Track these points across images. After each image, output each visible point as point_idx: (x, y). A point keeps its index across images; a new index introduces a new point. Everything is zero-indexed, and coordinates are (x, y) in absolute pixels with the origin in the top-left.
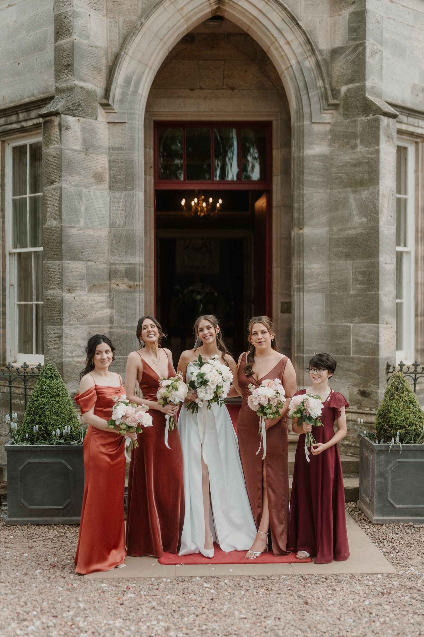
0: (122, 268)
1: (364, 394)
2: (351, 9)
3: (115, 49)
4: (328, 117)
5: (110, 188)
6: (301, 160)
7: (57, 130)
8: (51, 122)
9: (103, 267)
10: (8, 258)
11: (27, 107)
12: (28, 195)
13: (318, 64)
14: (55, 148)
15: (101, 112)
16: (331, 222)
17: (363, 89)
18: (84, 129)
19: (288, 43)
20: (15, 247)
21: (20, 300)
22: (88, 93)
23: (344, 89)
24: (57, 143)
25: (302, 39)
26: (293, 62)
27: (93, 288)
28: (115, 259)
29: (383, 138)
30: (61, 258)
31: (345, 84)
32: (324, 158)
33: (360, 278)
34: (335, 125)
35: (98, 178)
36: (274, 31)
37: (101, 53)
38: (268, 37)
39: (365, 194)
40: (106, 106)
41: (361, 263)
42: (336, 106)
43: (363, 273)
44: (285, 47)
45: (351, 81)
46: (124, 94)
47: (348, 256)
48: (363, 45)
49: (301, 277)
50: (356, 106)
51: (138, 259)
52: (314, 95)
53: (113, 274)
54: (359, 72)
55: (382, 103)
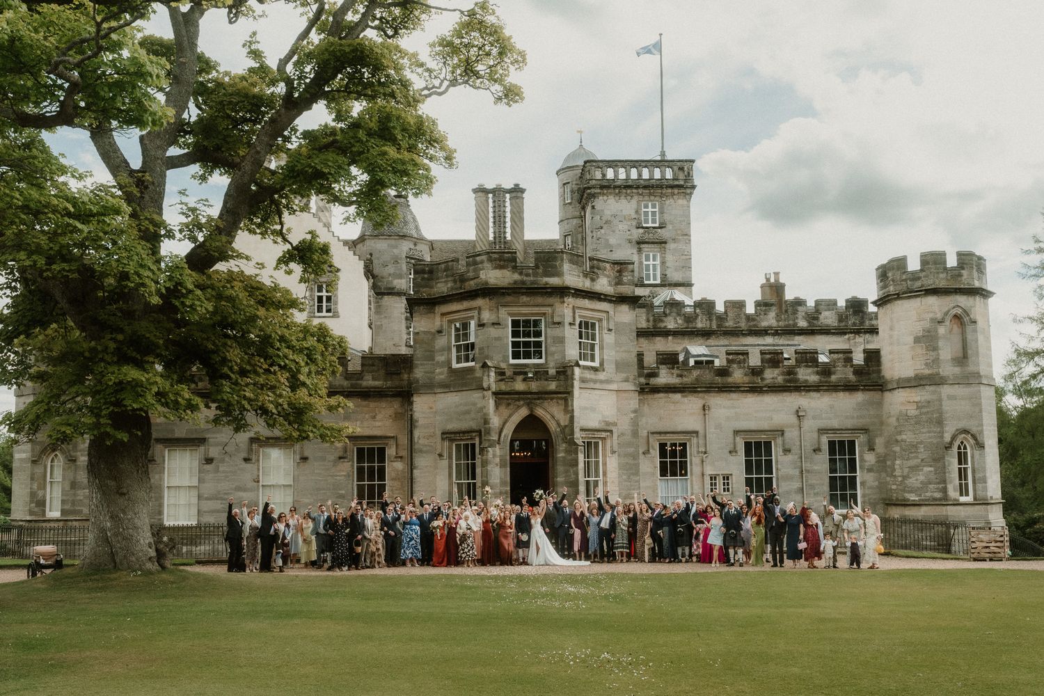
2: (570, 415)
3: (501, 427)
4: (564, 445)
5: (500, 468)
6: (557, 458)
7: (486, 452)
8: (484, 450)
10: (454, 484)
13: (561, 430)
15: (497, 446)
16: (565, 476)
17: (574, 438)
18: (493, 451)
20: (456, 480)
22: (494, 441)
23: (568, 438)
25: (556, 423)
26: (554, 429)
29: (580, 453)
31: (568, 436)
32: (563, 457)
36: (548, 421)
37: (496, 428)
38: (545, 421)
39: (574, 469)
40: (499, 444)
42: (566, 442)
44: (551, 425)
45: (570, 435)
46: (504, 440)
47: (570, 487)
48: (573, 425)
50: (572, 443)
51: (509, 488)
52: (560, 438)
53: (501, 493)
54: (572, 433)
55: (579, 442)
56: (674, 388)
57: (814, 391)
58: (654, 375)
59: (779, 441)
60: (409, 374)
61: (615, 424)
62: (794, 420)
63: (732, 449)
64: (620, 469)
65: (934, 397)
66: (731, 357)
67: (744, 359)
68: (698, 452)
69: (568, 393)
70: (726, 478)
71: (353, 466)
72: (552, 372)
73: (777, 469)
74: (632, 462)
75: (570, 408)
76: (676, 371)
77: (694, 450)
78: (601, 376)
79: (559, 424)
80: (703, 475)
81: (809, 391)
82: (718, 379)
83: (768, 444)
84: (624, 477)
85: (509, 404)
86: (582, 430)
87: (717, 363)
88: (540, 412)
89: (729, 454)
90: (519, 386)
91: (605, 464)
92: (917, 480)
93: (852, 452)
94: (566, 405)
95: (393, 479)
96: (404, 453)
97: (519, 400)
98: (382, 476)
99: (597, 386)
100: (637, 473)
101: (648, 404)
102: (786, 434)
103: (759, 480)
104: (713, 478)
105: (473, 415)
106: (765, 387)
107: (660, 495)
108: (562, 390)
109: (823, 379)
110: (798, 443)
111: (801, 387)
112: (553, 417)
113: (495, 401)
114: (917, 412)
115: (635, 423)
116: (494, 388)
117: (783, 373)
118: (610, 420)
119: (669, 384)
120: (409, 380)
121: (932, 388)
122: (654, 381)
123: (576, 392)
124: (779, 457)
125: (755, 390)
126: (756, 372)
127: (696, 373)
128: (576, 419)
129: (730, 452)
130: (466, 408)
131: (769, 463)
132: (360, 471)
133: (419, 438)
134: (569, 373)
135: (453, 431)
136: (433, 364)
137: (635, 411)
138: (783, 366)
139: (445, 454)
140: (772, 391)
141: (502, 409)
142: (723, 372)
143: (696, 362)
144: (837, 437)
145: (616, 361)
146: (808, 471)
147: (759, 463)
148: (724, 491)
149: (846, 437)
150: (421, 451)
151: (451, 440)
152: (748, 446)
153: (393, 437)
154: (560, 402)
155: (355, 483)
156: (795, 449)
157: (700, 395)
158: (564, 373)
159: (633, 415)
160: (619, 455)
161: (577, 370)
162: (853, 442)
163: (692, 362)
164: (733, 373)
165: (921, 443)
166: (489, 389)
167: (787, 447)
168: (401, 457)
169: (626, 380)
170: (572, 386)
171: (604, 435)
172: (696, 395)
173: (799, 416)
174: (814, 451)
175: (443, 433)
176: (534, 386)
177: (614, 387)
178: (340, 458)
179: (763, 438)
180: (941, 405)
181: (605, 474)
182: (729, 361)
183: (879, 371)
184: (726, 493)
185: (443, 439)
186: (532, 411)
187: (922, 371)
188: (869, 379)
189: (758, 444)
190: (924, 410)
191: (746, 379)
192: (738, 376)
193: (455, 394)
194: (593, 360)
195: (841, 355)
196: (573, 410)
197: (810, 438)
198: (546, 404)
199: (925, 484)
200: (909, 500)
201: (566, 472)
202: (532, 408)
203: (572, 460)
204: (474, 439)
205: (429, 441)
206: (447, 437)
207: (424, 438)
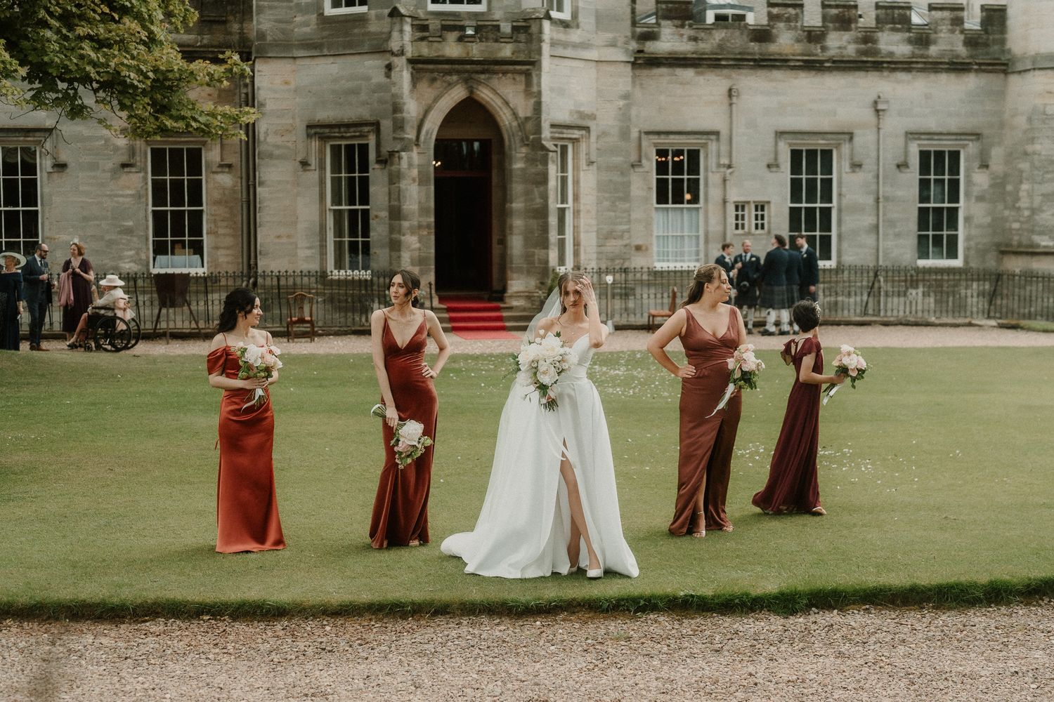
0: (425, 224)
1: (542, 283)
2: (535, 99)
3: (421, 117)
4: (524, 150)
5: (419, 185)
6: (511, 171)
7: (397, 159)
8: (393, 155)
9: (416, 223)
10: (328, 212)
11: (348, 126)
13: (519, 125)
15: (415, 148)
16: (526, 201)
17: (540, 139)
18: (408, 157)
19: (504, 114)
20: (332, 205)
21: (336, 238)
22: (410, 140)
23: (531, 137)
24: (398, 165)
25: (511, 112)
26: (507, 123)
27: (413, 233)
28: (420, 219)
29: (550, 162)
30: (400, 220)
31: (533, 134)
32: (522, 170)
33: (540, 228)
34: (527, 154)
35: (414, 180)
36: (498, 109)
37: (414, 119)
38: (495, 110)
39: (542, 188)
40: (417, 145)
41: (540, 221)
42: (528, 145)
43: (541, 226)
44: (503, 116)
45: (535, 134)
46: (425, 139)
47: (534, 217)
48: (540, 117)
49: (511, 227)
50: (538, 146)
51: (432, 219)
52: (517, 139)
53: (420, 227)
54: (538, 130)
55: (549, 145)
56: (685, 59)
57: (904, 70)
58: (650, 36)
59: (846, 148)
60: (241, 23)
61: (593, 117)
62: (869, 115)
63: (772, 161)
64: (599, 190)
66: (775, 11)
67: (797, 15)
68: (719, 165)
69: (532, 63)
70: (760, 207)
71: (145, 179)
72: (506, 28)
73: (840, 195)
74: (617, 178)
75: (535, 89)
76: (687, 32)
77: (712, 162)
78: (575, 36)
79: (515, 114)
80: (725, 202)
81: (894, 70)
82: (755, 47)
83: (827, 155)
84: (606, 204)
85: (434, 80)
86: (553, 126)
87: (751, 19)
88: (484, 94)
89: (766, 169)
90: (452, 49)
91: (576, 182)
93: (955, 169)
94: (528, 84)
95: (217, 203)
96: (233, 159)
97: (450, 73)
98: (196, 199)
99: (569, 52)
100: (626, 198)
101: (641, 84)
102: (856, 139)
103: (810, 212)
104: (740, 207)
105: (363, 97)
106: (827, 61)
107: (655, 234)
108: (522, 57)
109: (917, 52)
110: (874, 154)
111: (883, 62)
112: (507, 103)
113: (412, 74)
115: (625, 116)
116: (410, 50)
117: (856, 41)
118: (586, 109)
119: (676, 53)
120: (242, 33)
122: (654, 47)
123: (546, 62)
124: (844, 175)
125: (812, 66)
126: (814, 37)
127: (719, 35)
128: (544, 108)
129: (769, 166)
130: (350, 85)
131: (827, 184)
132: (158, 189)
133: (266, 133)
134: (534, 29)
135: (327, 122)
136: (291, 8)
137: (626, 97)
138: (857, 28)
139: (314, 162)
140: (838, 69)
141: (423, 86)
142: (762, 35)
143: (719, 18)
144: (933, 146)
145: (597, 11)
146: (887, 199)
147: (811, 184)
148: (757, 228)
149: (946, 145)
150: (271, 156)
151: (323, 138)
152: (796, 155)
154: (518, 78)
155: (150, 208)
156: (869, 164)
157: (725, 71)
158: (526, 29)
159: (621, 103)
160: (598, 168)
161: (546, 25)
162: (958, 153)
163: (710, 17)
164: (777, 36)
166: (402, 53)
167: (856, 160)
168: (230, 166)
169: (613, 44)
170: (539, 52)
171: (576, 134)
172: (718, 71)
173: (877, 111)
174: (898, 166)
175: (308, 127)
176: (476, 51)
177: (593, 54)
178: (124, 166)
179: (820, 144)
181: (576, 198)
182: (772, 17)
183: (1003, 42)
184: (760, 231)
185: (309, 136)
186: (471, 92)
188: (987, 54)
189: (812, 154)
191: (798, 48)
192: (785, 42)
193: (331, 59)
194: (560, 9)
195: (946, 14)
196: (540, 93)
197: (892, 147)
198: (495, 82)
200: (1038, 246)
201: (527, 193)
202: (471, 87)
203: (538, 174)
204: (367, 136)
205: (284, 139)
206: (316, 133)
207: (276, 133)
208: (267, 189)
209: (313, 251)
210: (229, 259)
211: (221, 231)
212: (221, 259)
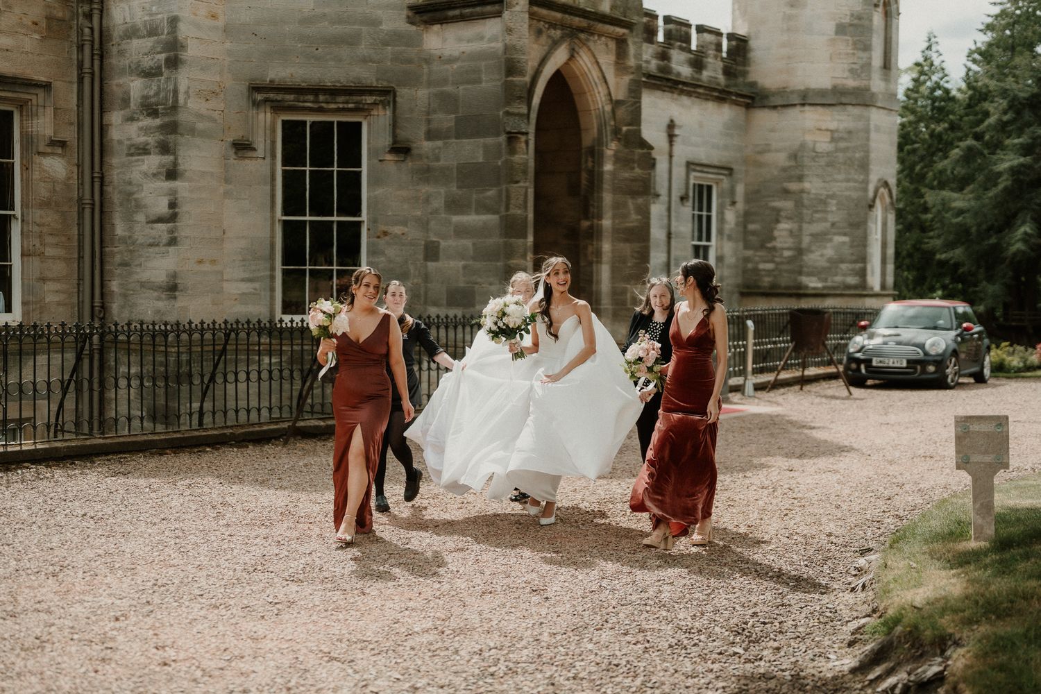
2: (631, 77)
4: (615, 146)
7: (523, 145)
10: (277, 223)
11: (334, 92)
12: (335, 169)
13: (613, 110)
14: (521, 158)
17: (639, 131)
19: (599, 93)
20: (283, 214)
21: (283, 265)
23: (624, 129)
24: (524, 154)
25: (606, 92)
26: (600, 106)
31: (626, 125)
32: (609, 171)
33: (636, 255)
34: (616, 152)
36: (593, 83)
38: (587, 86)
39: (640, 201)
41: (637, 246)
42: (620, 139)
43: (638, 252)
44: (597, 95)
45: (630, 124)
47: (627, 240)
48: (640, 102)
57: (687, 93)
62: (664, 140)
65: (860, 125)
69: (631, 26)
79: (609, 95)
81: (682, 92)
88: (584, 63)
92: (822, 255)
93: (709, 205)
94: (623, 54)
96: (67, 133)
97: (555, 26)
102: (656, 166)
105: (363, 49)
109: (695, 74)
110: (667, 183)
111: (673, 82)
114: (830, 147)
117: (655, 55)
121: (856, 111)
130: (338, 29)
138: (657, 42)
139: (259, 144)
144: (699, 178)
149: (705, 178)
150: (192, 131)
151: (277, 107)
153: (47, 87)
154: (611, 44)
156: (663, 196)
162: (709, 188)
165: (832, 196)
167: (655, 189)
168: (63, 144)
173: (671, 135)
174: (682, 199)
175: (252, 89)
180: (868, 139)
183: (745, 74)
185: (250, 102)
186: (572, 55)
187: (845, 82)
188: (737, 84)
190: (842, 145)
195: (712, 38)
197: (677, 178)
198: (591, 44)
199: (835, 262)
200: (806, 287)
201: (616, 206)
202: (573, 49)
203: (634, 180)
204: (369, 110)
205: (211, 104)
206: (266, 100)
207: (198, 94)
208: (186, 184)
209: (257, 285)
210: (61, 297)
211: (50, 251)
212: (51, 298)
